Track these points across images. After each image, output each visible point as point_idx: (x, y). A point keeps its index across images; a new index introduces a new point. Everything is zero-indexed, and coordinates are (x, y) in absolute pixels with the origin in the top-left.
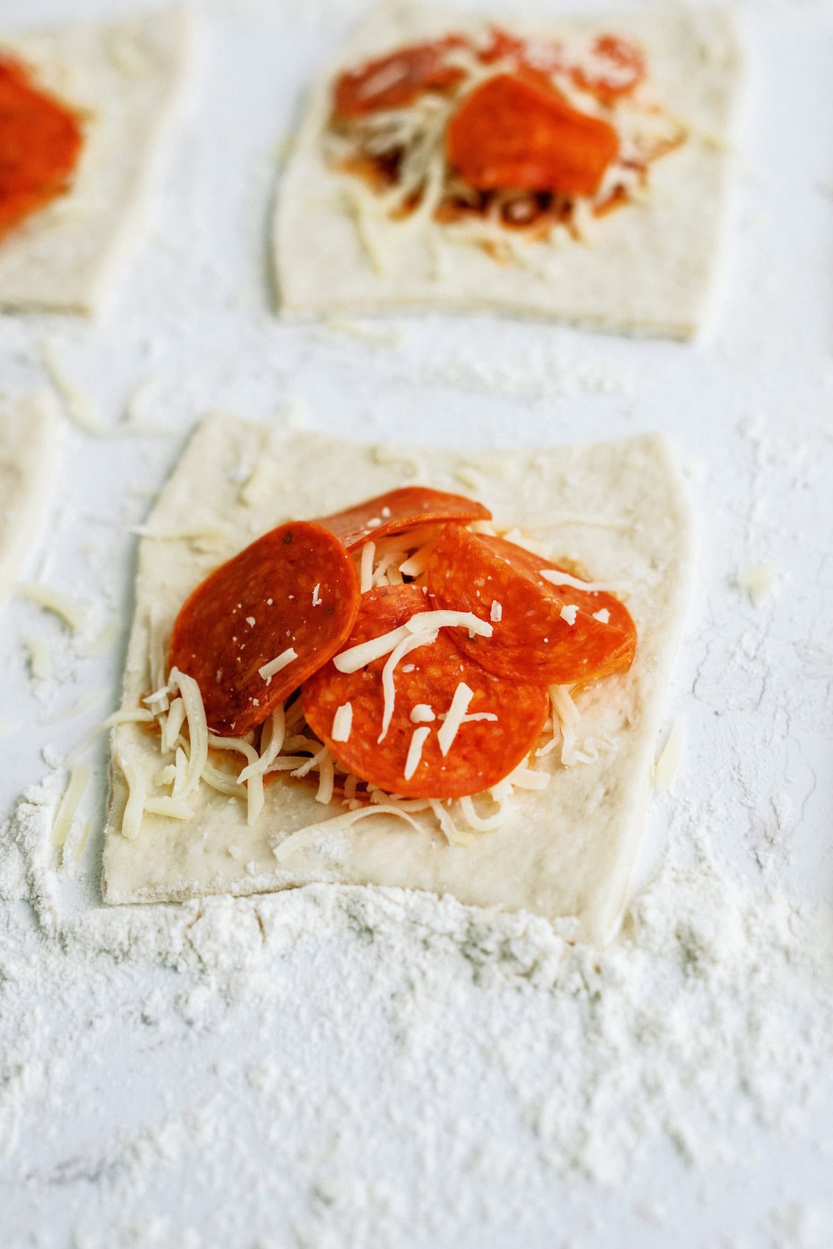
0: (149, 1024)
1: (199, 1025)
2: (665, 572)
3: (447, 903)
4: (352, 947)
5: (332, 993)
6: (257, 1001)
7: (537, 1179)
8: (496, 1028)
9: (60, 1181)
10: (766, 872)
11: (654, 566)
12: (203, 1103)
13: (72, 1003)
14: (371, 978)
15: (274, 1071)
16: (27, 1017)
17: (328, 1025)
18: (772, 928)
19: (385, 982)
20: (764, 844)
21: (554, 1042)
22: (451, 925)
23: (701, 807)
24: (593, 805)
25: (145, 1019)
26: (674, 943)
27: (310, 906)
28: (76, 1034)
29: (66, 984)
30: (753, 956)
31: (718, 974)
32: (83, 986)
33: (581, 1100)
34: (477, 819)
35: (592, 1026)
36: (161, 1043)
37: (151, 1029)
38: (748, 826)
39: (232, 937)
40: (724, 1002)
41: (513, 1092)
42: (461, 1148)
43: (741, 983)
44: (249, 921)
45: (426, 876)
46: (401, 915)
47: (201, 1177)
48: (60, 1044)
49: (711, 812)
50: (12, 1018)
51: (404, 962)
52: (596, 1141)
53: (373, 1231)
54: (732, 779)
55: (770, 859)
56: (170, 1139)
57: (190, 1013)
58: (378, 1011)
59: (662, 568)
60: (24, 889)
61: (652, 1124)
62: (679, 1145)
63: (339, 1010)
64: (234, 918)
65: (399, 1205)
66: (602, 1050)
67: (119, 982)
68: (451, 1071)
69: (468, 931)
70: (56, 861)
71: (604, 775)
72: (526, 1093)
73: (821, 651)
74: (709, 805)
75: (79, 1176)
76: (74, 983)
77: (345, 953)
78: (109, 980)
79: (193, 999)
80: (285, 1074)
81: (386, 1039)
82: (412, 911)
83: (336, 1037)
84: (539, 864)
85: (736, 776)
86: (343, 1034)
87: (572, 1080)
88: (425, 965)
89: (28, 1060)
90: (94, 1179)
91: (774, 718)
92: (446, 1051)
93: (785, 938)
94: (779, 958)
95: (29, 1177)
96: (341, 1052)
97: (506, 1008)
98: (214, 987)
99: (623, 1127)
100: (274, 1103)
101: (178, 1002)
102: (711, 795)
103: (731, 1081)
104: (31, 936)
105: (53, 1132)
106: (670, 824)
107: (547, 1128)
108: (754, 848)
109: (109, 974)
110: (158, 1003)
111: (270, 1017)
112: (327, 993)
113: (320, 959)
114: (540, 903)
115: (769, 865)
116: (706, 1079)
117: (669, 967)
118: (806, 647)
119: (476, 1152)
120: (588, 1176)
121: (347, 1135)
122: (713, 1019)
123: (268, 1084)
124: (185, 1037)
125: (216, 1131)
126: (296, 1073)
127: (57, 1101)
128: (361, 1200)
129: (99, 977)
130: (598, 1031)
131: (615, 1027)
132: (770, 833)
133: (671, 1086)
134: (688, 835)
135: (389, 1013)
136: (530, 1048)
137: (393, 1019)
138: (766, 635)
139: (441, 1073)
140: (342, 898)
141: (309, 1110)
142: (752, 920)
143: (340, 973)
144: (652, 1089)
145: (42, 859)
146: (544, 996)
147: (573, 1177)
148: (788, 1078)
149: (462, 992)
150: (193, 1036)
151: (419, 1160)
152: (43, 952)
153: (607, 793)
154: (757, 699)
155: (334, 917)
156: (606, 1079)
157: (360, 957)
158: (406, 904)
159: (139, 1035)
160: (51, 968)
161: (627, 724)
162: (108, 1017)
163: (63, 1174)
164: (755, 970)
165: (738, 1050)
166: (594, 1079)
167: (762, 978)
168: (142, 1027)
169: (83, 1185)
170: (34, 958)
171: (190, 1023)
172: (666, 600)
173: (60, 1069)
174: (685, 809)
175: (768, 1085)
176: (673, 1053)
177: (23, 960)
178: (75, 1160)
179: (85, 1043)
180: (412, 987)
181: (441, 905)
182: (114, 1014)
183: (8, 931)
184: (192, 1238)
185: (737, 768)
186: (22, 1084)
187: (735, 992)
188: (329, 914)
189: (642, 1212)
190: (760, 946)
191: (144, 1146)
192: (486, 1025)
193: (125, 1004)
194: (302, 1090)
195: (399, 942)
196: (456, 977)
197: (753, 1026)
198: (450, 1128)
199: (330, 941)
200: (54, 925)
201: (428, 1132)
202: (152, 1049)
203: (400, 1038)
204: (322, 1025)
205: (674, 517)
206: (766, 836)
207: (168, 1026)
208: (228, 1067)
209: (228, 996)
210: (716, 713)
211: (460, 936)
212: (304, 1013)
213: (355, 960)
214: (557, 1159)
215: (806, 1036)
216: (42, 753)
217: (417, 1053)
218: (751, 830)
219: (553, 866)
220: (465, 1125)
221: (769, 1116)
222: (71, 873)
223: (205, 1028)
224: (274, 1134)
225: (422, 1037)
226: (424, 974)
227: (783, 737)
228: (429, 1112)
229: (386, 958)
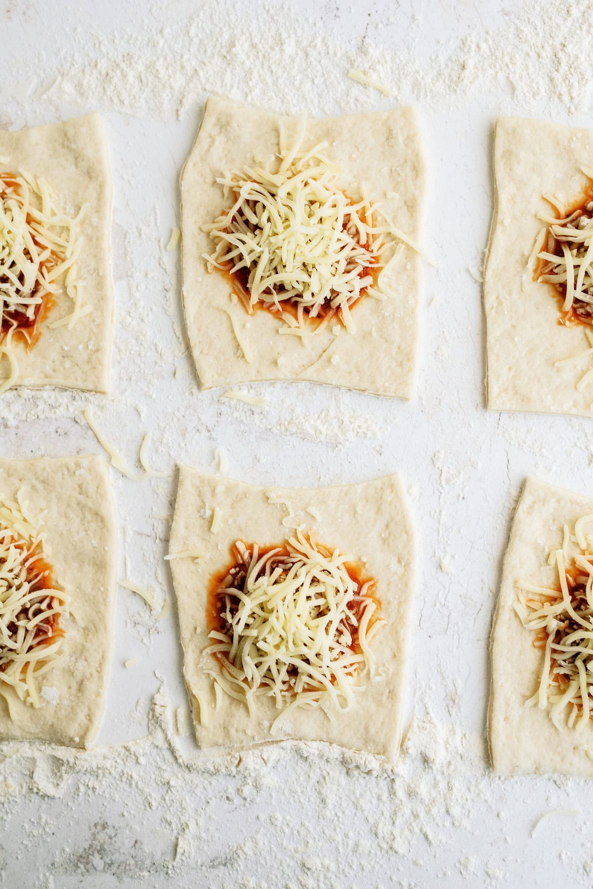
0: (230, 801)
1: (248, 800)
2: (405, 566)
3: (333, 747)
4: (299, 762)
5: (295, 783)
6: (268, 789)
7: (379, 853)
8: (358, 793)
9: (213, 867)
10: (452, 717)
11: (399, 562)
12: (257, 832)
13: (199, 794)
14: (309, 776)
15: (280, 818)
16: (184, 802)
17: (296, 797)
18: (455, 747)
19: (314, 777)
20: (451, 703)
21: (379, 798)
22: (336, 756)
23: (426, 686)
24: (384, 698)
25: (228, 798)
26: (420, 756)
27: (281, 750)
28: (204, 807)
29: (194, 786)
30: (448, 759)
31: (436, 766)
32: (201, 786)
33: (391, 822)
34: (340, 708)
35: (392, 792)
36: (236, 808)
37: (231, 803)
38: (445, 695)
39: (254, 768)
40: (439, 777)
41: (367, 820)
42: (351, 843)
43: (445, 771)
44: (259, 761)
45: (324, 737)
46: (316, 752)
47: (262, 861)
48: (199, 812)
49: (430, 689)
50: (178, 802)
51: (320, 768)
52: (398, 839)
53: (325, 877)
54: (438, 671)
55: (454, 712)
56: (248, 848)
57: (244, 795)
58: (314, 789)
59: (403, 564)
60: (167, 745)
61: (417, 830)
62: (426, 838)
63: (299, 790)
64: (254, 761)
65: (333, 867)
66: (397, 801)
67: (214, 784)
68: (344, 813)
69: (343, 758)
70: (176, 730)
71: (388, 683)
72: (371, 820)
73: (472, 600)
74: (429, 686)
75: (219, 864)
76: (197, 785)
77: (297, 764)
78: (210, 783)
79: (244, 791)
80: (284, 818)
81: (318, 801)
82: (321, 751)
83: (300, 801)
84: (366, 729)
85: (439, 670)
86: (302, 801)
87: (387, 814)
88: (328, 770)
89: (189, 820)
90: (225, 865)
91: (453, 638)
92: (341, 805)
93: (461, 750)
94: (458, 758)
95: (202, 866)
96: (303, 808)
97: (360, 785)
98: (251, 784)
99: (406, 832)
100: (283, 831)
101: (239, 791)
102: (430, 680)
103: (443, 810)
104: (175, 766)
105: (206, 848)
106: (414, 696)
107: (380, 835)
108: (447, 705)
109: (209, 780)
110: (231, 792)
111: (274, 794)
112: (293, 783)
113: (288, 767)
114: (369, 748)
115: (454, 714)
116: (434, 811)
117: (418, 764)
118: (465, 598)
119: (357, 845)
120: (396, 852)
121: (311, 842)
122: (436, 785)
123: (279, 823)
124: (244, 805)
125: (264, 844)
126: (288, 818)
127: (204, 835)
128: (319, 866)
129: (206, 782)
130: (395, 794)
131: (401, 794)
132: (453, 697)
133: (422, 815)
134: (422, 701)
135: (318, 791)
136: (371, 802)
137: (320, 793)
138: (448, 592)
139: (340, 814)
140: (293, 747)
141: (295, 832)
142: (448, 746)
143: (296, 773)
144: (416, 816)
145: (171, 732)
146: (374, 779)
147: (390, 852)
148: (463, 807)
149: (343, 779)
150: (247, 805)
151: (337, 849)
152: (182, 772)
153: (390, 692)
154: (446, 627)
155: (291, 753)
156: (399, 814)
157: (303, 767)
158: (318, 748)
159: (227, 805)
160: (187, 780)
161: (395, 656)
162: (213, 799)
163: (214, 864)
164: (449, 763)
165: (445, 799)
166: (395, 813)
167: (452, 767)
168: (227, 802)
169: (221, 867)
170: (180, 776)
171: (245, 799)
172: (406, 585)
173: (202, 822)
174: (420, 688)
175: (456, 811)
176: (422, 801)
177: (175, 776)
178: (217, 858)
179: (208, 810)
180: (324, 778)
181: (331, 748)
182: (216, 797)
183: (166, 764)
184: (264, 884)
185: (439, 665)
186: (190, 832)
187: (443, 773)
188: (289, 752)
189: (415, 863)
190: (451, 754)
191: (239, 852)
192: (354, 793)
193: (219, 792)
194: (291, 825)
195: (317, 761)
196: (340, 773)
197: (450, 788)
198: (346, 836)
199: (290, 760)
200: (183, 762)
201: (339, 838)
202: (233, 811)
203: (323, 801)
204: (294, 797)
205: (407, 532)
206: (452, 699)
207: (237, 801)
208: (263, 817)
209: (257, 787)
210: (430, 637)
211: (340, 759)
212: (286, 792)
213: (301, 768)
214: (385, 846)
215: (469, 789)
216: (154, 673)
217: (330, 806)
218: (446, 696)
219: (372, 731)
220: (351, 834)
221: (457, 823)
222: (183, 735)
223: (251, 801)
224: (285, 843)
225: (331, 800)
226: (328, 774)
227: (457, 648)
228: (338, 830)
229: (313, 767)
